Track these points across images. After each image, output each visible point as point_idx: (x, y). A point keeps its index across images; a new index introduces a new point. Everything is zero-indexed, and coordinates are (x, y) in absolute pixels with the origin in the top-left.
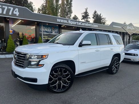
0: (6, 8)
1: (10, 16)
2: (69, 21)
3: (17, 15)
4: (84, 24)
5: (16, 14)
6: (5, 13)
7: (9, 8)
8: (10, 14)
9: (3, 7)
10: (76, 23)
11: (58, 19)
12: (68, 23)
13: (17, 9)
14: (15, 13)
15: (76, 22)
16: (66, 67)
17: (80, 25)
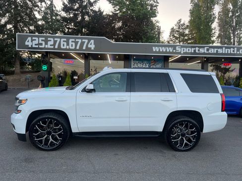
0: (80, 41)
1: (84, 50)
2: (177, 48)
3: (93, 49)
4: (215, 50)
5: (91, 48)
6: (78, 48)
7: (83, 40)
8: (84, 48)
9: (77, 40)
10: (195, 51)
11: (154, 48)
12: (174, 51)
13: (92, 41)
14: (89, 46)
15: (193, 49)
16: (59, 119)
17: (204, 53)
